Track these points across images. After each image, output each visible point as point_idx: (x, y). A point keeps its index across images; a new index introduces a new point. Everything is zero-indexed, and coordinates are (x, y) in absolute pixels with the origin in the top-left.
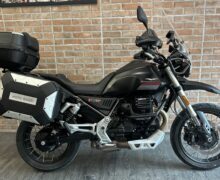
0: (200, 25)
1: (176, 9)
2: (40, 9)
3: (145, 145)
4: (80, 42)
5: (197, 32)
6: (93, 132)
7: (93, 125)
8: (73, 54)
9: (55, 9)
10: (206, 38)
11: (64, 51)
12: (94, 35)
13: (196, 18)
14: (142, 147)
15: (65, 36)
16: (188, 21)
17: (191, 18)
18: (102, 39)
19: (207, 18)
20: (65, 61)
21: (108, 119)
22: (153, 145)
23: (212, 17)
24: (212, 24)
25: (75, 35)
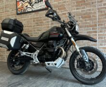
0: (95, 13)
1: (82, 6)
2: (29, 14)
3: (52, 64)
4: (42, 25)
5: (94, 16)
6: (31, 56)
7: (32, 54)
8: (39, 30)
9: (34, 13)
10: (99, 19)
11: (36, 29)
12: (47, 22)
13: (93, 10)
14: (51, 65)
15: (37, 23)
16: (89, 12)
17: (90, 10)
18: (50, 23)
19: (98, 9)
20: (36, 33)
21: (38, 51)
22: (56, 64)
23: (101, 8)
24: (102, 12)
25: (40, 23)
